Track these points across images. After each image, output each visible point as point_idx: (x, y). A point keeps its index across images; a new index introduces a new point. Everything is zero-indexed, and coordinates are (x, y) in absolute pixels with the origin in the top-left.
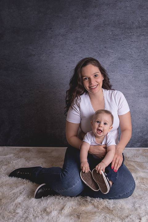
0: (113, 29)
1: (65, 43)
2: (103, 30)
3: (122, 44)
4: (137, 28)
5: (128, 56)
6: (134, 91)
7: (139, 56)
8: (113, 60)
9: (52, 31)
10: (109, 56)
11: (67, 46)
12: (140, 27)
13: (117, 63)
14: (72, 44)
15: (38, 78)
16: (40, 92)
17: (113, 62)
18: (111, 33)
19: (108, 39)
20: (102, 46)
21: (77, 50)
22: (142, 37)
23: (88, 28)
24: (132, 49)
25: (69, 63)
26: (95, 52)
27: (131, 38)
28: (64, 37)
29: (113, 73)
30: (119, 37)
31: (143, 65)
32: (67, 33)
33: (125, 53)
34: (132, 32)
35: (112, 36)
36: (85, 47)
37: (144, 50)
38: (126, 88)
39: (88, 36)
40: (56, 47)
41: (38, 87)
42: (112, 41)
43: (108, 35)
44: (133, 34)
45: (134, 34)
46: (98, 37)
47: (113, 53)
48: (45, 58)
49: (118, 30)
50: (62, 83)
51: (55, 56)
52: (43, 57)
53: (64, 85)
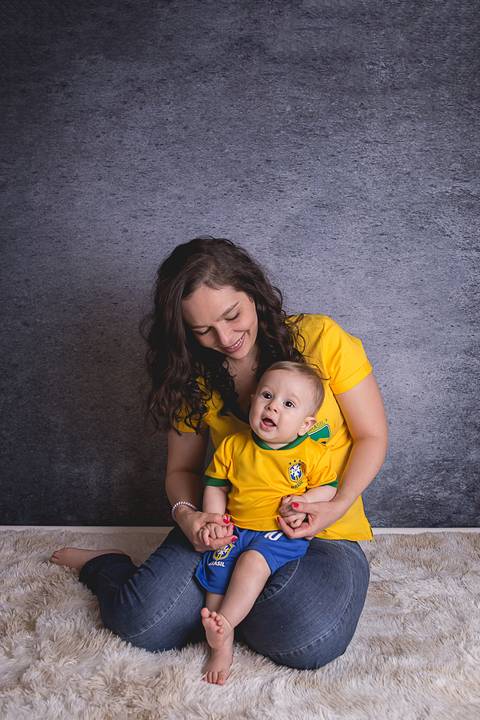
0: (296, 93)
1: (120, 141)
2: (260, 96)
3: (330, 151)
4: (384, 91)
5: (351, 195)
6: (373, 324)
7: (391, 195)
8: (294, 211)
9: (69, 95)
10: (282, 194)
11: (127, 152)
12: (395, 89)
13: (312, 220)
14: (145, 145)
15: (19, 273)
16: (25, 324)
17: (297, 218)
18: (288, 109)
19: (278, 131)
20: (255, 156)
21: (165, 170)
22: (403, 127)
23: (203, 86)
24: (365, 170)
25: (135, 217)
26: (229, 179)
27: (363, 129)
28: (114, 118)
29: (295, 260)
30: (317, 124)
31: (403, 230)
32: (125, 103)
33: (339, 183)
34: (366, 104)
35: (295, 121)
36: (193, 158)
37: (408, 173)
38: (344, 313)
39: (202, 118)
40: (83, 157)
41: (20, 306)
42: (293, 138)
43: (279, 114)
44: (368, 112)
45: (372, 115)
46: (241, 123)
47: (295, 182)
48: (43, 196)
49: (316, 97)
50: (109, 294)
51: (82, 190)
52: (36, 194)
53: (114, 300)
